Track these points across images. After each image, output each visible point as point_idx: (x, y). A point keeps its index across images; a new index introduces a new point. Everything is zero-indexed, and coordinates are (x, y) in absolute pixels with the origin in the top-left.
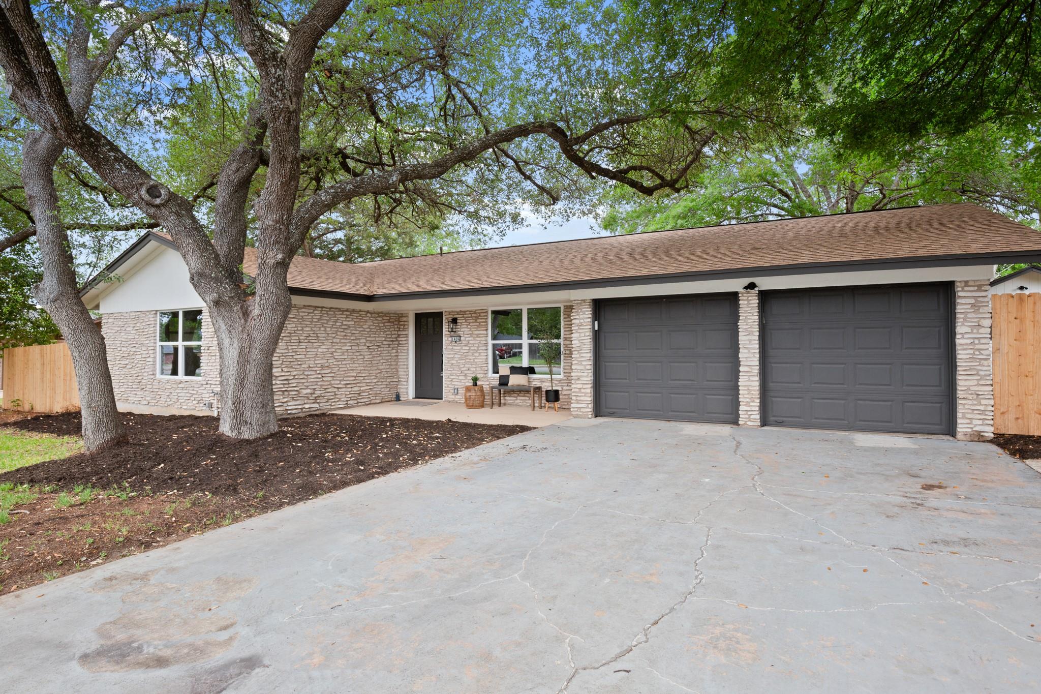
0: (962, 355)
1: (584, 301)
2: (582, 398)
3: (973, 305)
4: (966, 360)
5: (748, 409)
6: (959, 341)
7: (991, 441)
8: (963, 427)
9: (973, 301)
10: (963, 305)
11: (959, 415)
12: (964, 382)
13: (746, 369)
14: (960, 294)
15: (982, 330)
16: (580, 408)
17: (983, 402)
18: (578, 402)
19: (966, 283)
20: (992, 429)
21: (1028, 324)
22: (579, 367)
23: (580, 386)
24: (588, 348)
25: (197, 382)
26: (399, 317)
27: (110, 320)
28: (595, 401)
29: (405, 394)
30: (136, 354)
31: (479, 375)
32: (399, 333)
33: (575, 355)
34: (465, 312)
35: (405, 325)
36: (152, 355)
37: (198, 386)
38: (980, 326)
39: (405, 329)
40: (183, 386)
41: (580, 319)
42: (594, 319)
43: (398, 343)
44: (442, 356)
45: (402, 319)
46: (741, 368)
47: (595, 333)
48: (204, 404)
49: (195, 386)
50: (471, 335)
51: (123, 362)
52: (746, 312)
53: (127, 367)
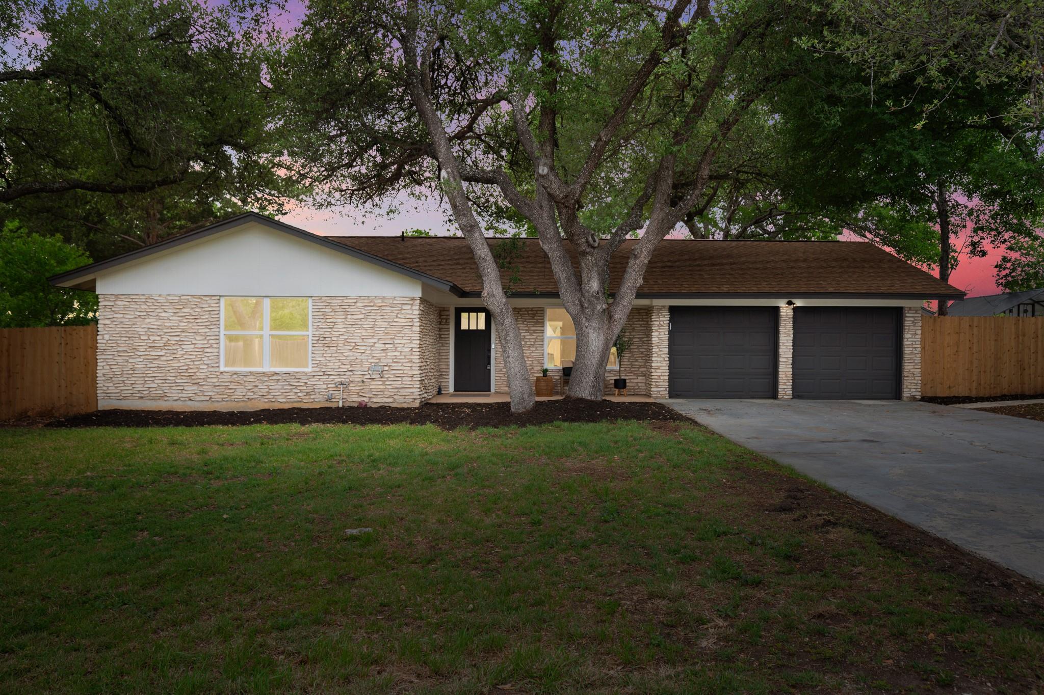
1: (664, 307)
2: (661, 384)
3: (913, 322)
4: (909, 354)
5: (785, 387)
6: (906, 342)
7: (920, 401)
8: (906, 393)
9: (912, 319)
10: (908, 322)
11: (905, 386)
12: (908, 367)
13: (784, 360)
14: (907, 315)
15: (917, 337)
16: (659, 391)
17: (917, 378)
18: (657, 386)
19: (910, 308)
20: (920, 394)
21: (938, 334)
22: (659, 359)
23: (659, 374)
24: (666, 343)
25: (306, 374)
26: (441, 311)
27: (120, 303)
28: (670, 386)
29: (447, 387)
30: (180, 343)
31: (536, 368)
32: (441, 326)
33: (655, 349)
34: (520, 309)
35: (447, 319)
36: (215, 346)
37: (306, 377)
38: (916, 334)
39: (447, 323)
40: (280, 378)
41: (660, 321)
42: (670, 321)
43: (440, 337)
44: (489, 351)
45: (443, 313)
46: (781, 359)
47: (670, 332)
48: (317, 396)
49: (302, 377)
50: (527, 331)
51: (151, 353)
52: (785, 320)
53: (163, 358)
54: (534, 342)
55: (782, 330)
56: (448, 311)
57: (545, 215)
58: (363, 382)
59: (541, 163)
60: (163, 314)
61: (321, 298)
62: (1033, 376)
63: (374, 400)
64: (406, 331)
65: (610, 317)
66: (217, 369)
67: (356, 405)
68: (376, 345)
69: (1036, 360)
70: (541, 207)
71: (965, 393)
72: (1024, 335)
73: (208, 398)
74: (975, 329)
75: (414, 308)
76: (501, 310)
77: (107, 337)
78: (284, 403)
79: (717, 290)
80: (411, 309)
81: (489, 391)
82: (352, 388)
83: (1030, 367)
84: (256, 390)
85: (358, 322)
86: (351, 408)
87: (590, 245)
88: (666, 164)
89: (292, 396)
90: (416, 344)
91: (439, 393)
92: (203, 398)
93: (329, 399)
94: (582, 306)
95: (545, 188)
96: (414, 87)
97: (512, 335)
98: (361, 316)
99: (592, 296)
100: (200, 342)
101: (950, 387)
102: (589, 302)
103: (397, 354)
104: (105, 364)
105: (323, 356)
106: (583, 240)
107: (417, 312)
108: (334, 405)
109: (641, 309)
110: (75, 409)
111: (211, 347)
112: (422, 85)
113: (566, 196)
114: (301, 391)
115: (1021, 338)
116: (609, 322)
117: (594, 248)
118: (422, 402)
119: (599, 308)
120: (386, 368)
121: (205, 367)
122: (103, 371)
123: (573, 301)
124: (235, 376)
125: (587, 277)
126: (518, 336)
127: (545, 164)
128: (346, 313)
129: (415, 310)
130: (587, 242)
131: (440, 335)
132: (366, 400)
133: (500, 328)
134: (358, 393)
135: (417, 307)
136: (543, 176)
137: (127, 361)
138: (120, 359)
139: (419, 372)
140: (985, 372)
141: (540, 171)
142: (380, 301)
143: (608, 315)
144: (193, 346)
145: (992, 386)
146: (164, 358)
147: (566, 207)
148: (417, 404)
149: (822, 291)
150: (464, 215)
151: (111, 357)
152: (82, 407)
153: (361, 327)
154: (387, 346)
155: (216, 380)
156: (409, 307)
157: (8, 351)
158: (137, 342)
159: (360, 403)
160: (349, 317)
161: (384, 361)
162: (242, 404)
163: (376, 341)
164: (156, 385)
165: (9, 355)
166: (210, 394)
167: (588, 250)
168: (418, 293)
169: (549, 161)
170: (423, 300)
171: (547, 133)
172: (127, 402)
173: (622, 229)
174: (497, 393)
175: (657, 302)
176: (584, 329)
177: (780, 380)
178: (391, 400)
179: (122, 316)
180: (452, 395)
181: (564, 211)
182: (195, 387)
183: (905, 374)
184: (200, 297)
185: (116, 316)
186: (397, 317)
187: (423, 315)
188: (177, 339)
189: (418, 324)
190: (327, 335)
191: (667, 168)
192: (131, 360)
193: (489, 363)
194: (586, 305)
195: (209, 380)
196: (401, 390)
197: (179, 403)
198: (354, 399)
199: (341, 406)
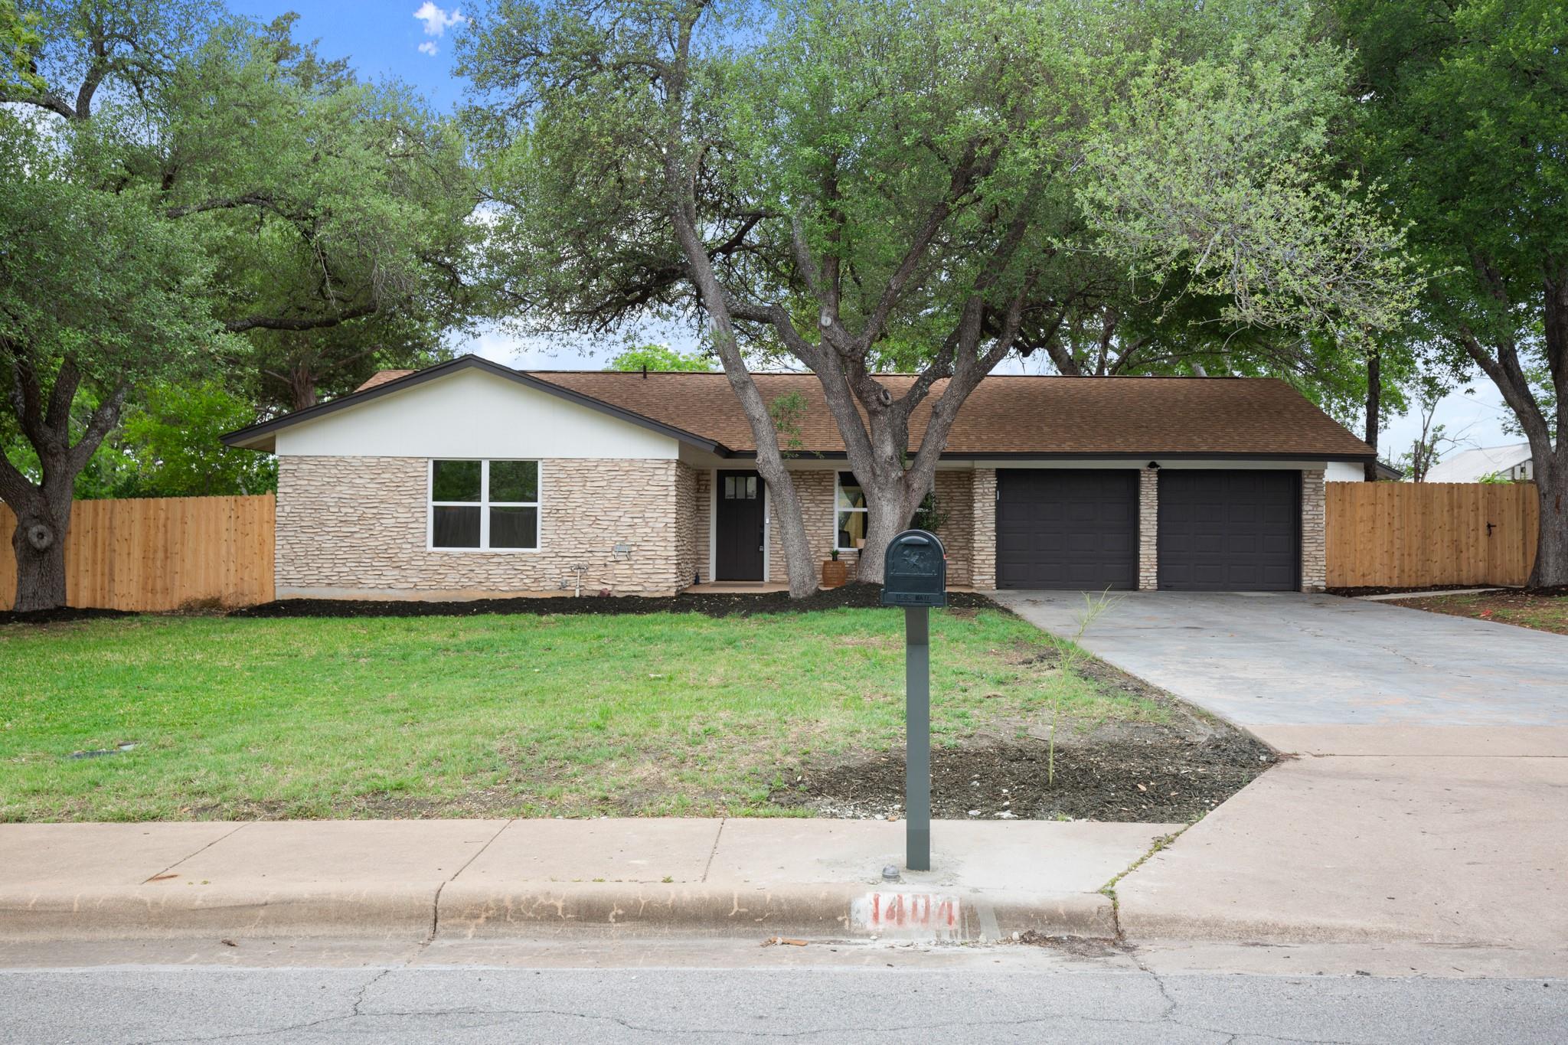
0: (1307, 527)
1: (989, 470)
2: (986, 570)
3: (1314, 489)
4: (1309, 532)
5: (1148, 574)
6: (1305, 516)
7: (1325, 592)
8: (1306, 582)
9: (1313, 486)
10: (1307, 489)
11: (1304, 574)
12: (1308, 548)
13: (1146, 539)
14: (1305, 481)
15: (1319, 509)
16: (984, 580)
17: (1320, 564)
18: (981, 574)
19: (1308, 473)
20: (1324, 584)
21: (1347, 505)
22: (982, 538)
23: (984, 557)
24: (992, 518)
25: (534, 555)
26: (698, 475)
27: (304, 466)
28: (997, 573)
29: (707, 575)
30: (379, 517)
31: (823, 550)
32: (699, 495)
33: (978, 525)
34: (803, 473)
35: (706, 485)
36: (421, 520)
37: (535, 559)
38: (1318, 505)
39: (707, 491)
40: (502, 560)
41: (984, 488)
42: (998, 488)
43: (698, 509)
44: (762, 527)
45: (701, 477)
46: (1142, 539)
47: (998, 503)
48: (548, 583)
49: (529, 559)
50: (812, 501)
51: (343, 529)
52: (1147, 488)
53: (356, 536)
54: (822, 515)
55: (1143, 499)
56: (709, 474)
57: (831, 364)
58: (605, 565)
59: (824, 313)
60: (358, 481)
61: (553, 460)
62: (1472, 561)
63: (619, 588)
64: (660, 502)
65: (908, 487)
66: (424, 549)
67: (596, 594)
68: (622, 519)
69: (1477, 539)
70: (826, 354)
71: (1385, 583)
72: (1460, 507)
73: (412, 586)
74: (1396, 499)
75: (669, 473)
76: (779, 479)
77: (288, 509)
78: (506, 591)
79: (1057, 450)
80: (666, 474)
81: (762, 580)
82: (591, 572)
83: (1468, 549)
84: (471, 575)
85: (599, 490)
86: (590, 598)
87: (881, 403)
88: (972, 307)
89: (516, 583)
90: (671, 518)
91: (697, 582)
92: (405, 585)
93: (562, 588)
94: (874, 474)
95: (828, 340)
96: (677, 218)
97: (790, 508)
98: (604, 483)
99: (886, 462)
100: (403, 515)
101: (1363, 575)
102: (882, 469)
103: (648, 530)
104: (284, 542)
105: (556, 534)
106: (874, 397)
107: (673, 479)
108: (569, 595)
109: (961, 472)
110: (246, 599)
111: (417, 521)
112: (686, 214)
113: (853, 350)
114: (528, 577)
115: (1456, 511)
116: (907, 493)
117: (886, 406)
118: (677, 591)
119: (893, 475)
120: (634, 549)
121: (409, 546)
122: (283, 552)
123: (864, 468)
124: (446, 558)
125: (879, 439)
126: (797, 510)
127: (828, 314)
128: (585, 479)
129: (671, 476)
130: (878, 399)
131: (698, 506)
132: (609, 588)
133: (777, 499)
134: (599, 580)
135: (673, 472)
136: (826, 328)
137: (312, 539)
138: (304, 537)
139: (675, 553)
140: (1409, 555)
141: (823, 322)
142: (627, 464)
143: (905, 483)
144: (394, 520)
145: (1419, 573)
146: (358, 535)
147: (853, 361)
148: (672, 593)
149: (1192, 450)
150: (736, 369)
151: (292, 534)
152: (256, 596)
153: (603, 497)
154: (636, 520)
155: (422, 563)
156: (663, 471)
157: (165, 526)
158: (325, 515)
159: (601, 592)
160: (588, 484)
161: (632, 540)
162: (454, 593)
163: (621, 514)
164: (347, 569)
165: (166, 532)
166: (415, 580)
167: (879, 409)
168: (674, 455)
169: (832, 311)
170: (679, 463)
171: (830, 280)
172: (311, 590)
173: (924, 380)
174: (772, 582)
175: (980, 464)
176: (877, 501)
177: (1142, 565)
178: (639, 588)
179: (306, 482)
180: (714, 585)
181: (850, 365)
182: (396, 572)
183: (1305, 558)
184: (403, 459)
185: (299, 482)
186: (648, 484)
187: (680, 481)
188: (375, 511)
189: (674, 493)
190: (561, 506)
191: (974, 311)
192: (317, 538)
193: (762, 544)
194: (878, 472)
195: (413, 563)
196: (653, 576)
197: (376, 591)
198: (594, 588)
199: (577, 595)
